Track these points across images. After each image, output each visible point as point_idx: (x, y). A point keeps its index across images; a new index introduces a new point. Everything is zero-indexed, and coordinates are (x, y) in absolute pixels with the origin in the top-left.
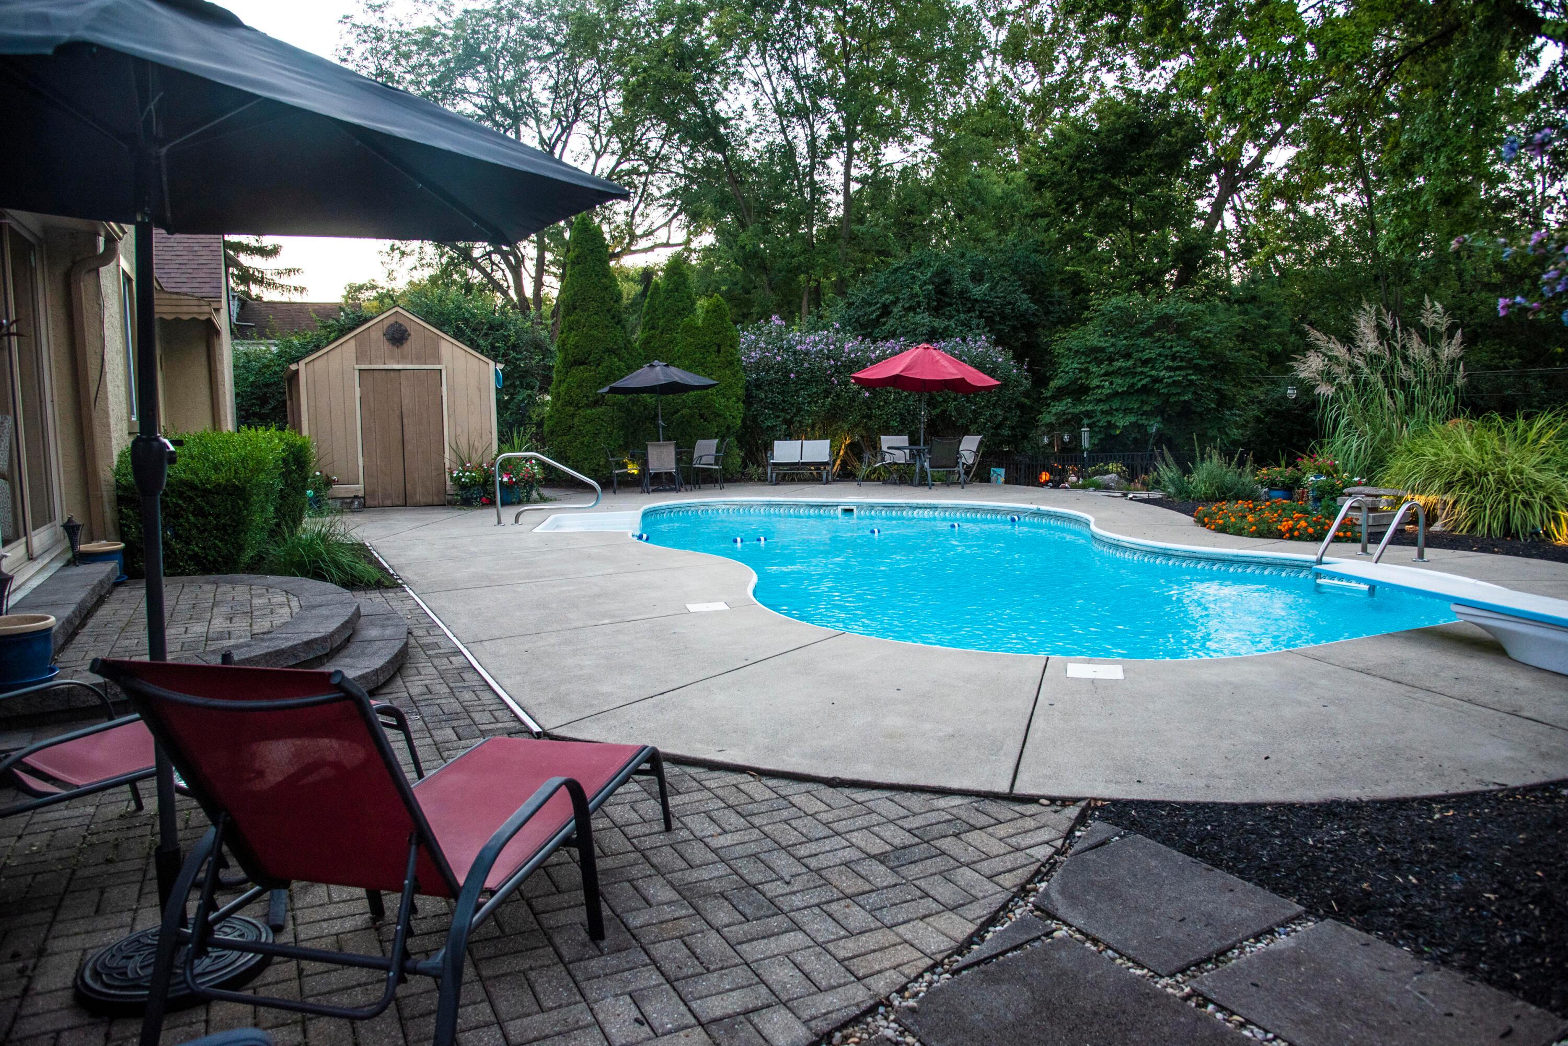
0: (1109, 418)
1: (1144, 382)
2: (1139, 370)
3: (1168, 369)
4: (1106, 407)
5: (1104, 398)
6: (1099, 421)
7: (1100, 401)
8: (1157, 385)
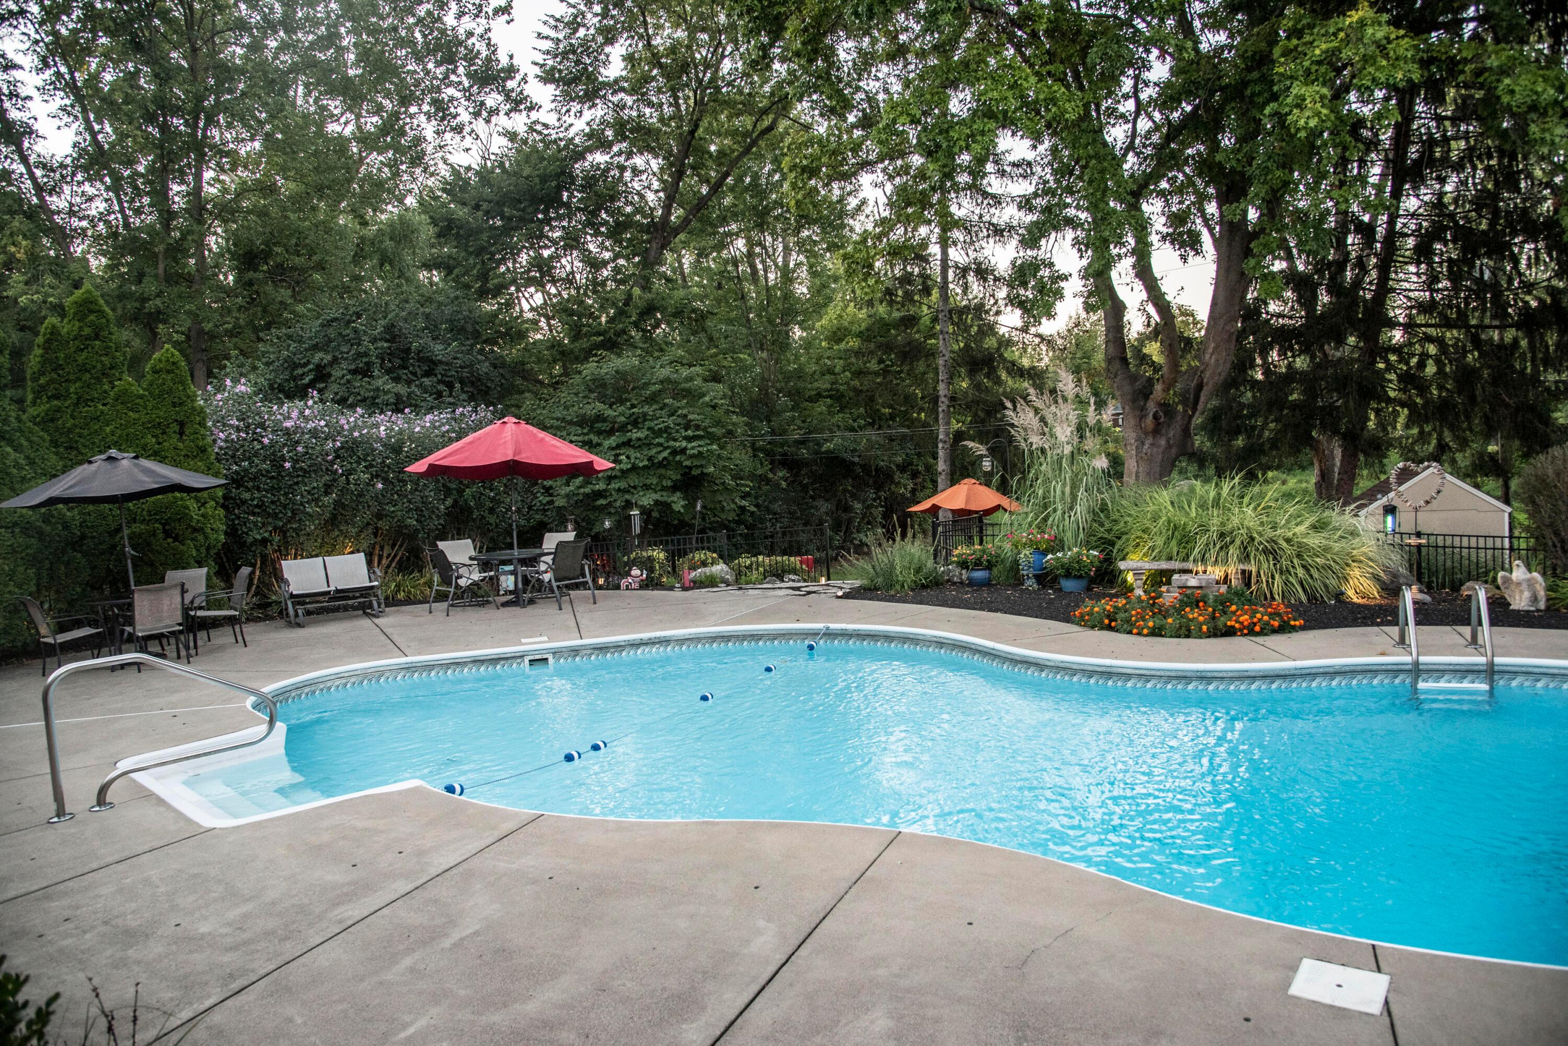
0: (627, 497)
1: (664, 454)
2: (655, 440)
3: (689, 439)
4: (622, 484)
8: (678, 458)
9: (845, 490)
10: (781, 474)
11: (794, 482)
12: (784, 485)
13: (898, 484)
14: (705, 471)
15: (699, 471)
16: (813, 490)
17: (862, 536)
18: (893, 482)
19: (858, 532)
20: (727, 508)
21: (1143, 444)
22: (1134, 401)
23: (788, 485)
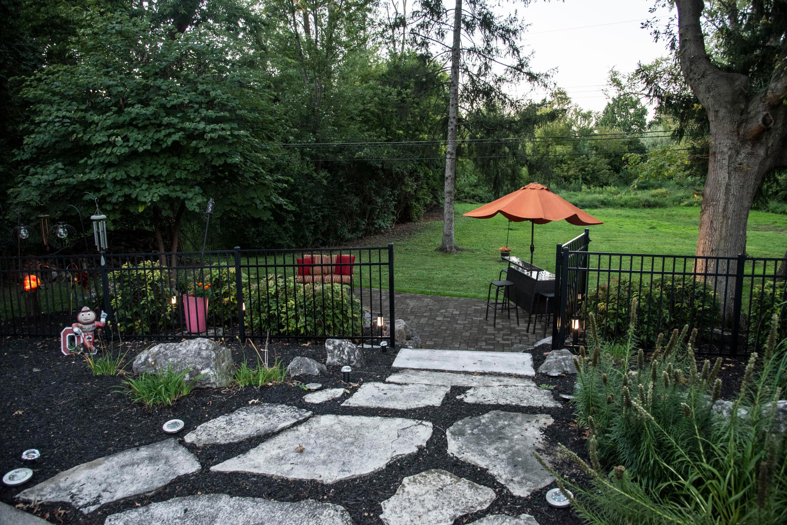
0: (126, 190)
1: (176, 137)
2: (166, 120)
3: (209, 120)
4: (120, 174)
5: (113, 160)
6: (111, 195)
7: (110, 165)
8: (194, 143)
9: (370, 189)
10: (323, 174)
11: (332, 180)
12: (325, 182)
13: (407, 185)
14: (229, 161)
15: (221, 162)
16: (347, 187)
17: (380, 221)
18: (404, 184)
19: (378, 218)
20: (260, 207)
21: (738, 153)
22: (734, 102)
23: (328, 183)
